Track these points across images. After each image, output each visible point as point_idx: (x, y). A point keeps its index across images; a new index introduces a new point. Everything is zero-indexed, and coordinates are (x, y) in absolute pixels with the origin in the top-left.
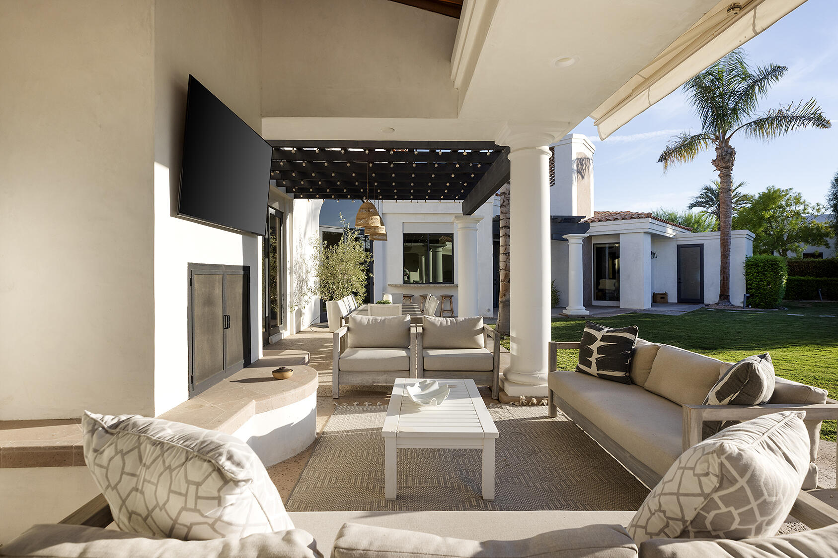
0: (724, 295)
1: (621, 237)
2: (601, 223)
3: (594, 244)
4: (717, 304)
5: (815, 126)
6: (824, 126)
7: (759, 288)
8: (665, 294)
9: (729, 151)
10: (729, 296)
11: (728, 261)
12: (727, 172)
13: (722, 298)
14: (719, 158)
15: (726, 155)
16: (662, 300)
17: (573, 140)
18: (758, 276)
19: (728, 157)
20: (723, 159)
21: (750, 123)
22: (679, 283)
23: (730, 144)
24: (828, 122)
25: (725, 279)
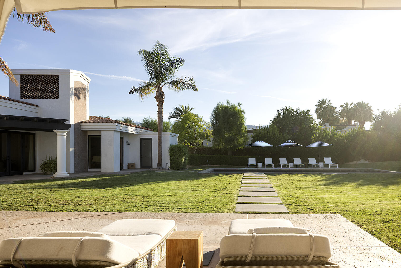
0: (160, 164)
1: (102, 132)
2: (90, 124)
3: (89, 136)
4: (156, 168)
5: (192, 89)
6: (196, 91)
7: (174, 160)
8: (134, 164)
9: (161, 93)
10: (162, 164)
11: (161, 147)
12: (160, 104)
13: (159, 164)
14: (157, 96)
15: (160, 95)
16: (132, 167)
17: (70, 73)
18: (173, 154)
19: (160, 96)
20: (158, 97)
21: (170, 82)
22: (141, 158)
23: (162, 90)
24: (197, 89)
25: (160, 156)
